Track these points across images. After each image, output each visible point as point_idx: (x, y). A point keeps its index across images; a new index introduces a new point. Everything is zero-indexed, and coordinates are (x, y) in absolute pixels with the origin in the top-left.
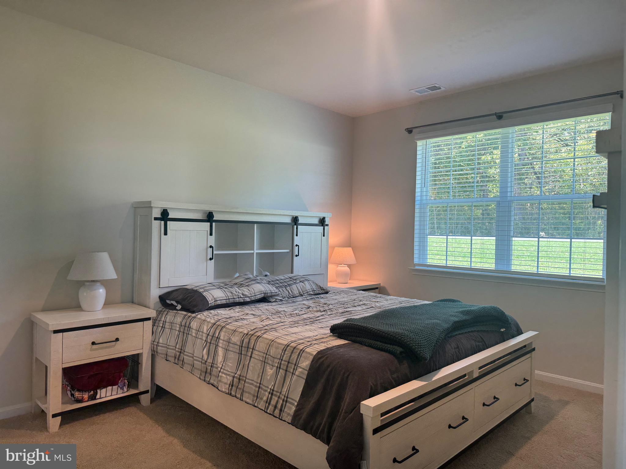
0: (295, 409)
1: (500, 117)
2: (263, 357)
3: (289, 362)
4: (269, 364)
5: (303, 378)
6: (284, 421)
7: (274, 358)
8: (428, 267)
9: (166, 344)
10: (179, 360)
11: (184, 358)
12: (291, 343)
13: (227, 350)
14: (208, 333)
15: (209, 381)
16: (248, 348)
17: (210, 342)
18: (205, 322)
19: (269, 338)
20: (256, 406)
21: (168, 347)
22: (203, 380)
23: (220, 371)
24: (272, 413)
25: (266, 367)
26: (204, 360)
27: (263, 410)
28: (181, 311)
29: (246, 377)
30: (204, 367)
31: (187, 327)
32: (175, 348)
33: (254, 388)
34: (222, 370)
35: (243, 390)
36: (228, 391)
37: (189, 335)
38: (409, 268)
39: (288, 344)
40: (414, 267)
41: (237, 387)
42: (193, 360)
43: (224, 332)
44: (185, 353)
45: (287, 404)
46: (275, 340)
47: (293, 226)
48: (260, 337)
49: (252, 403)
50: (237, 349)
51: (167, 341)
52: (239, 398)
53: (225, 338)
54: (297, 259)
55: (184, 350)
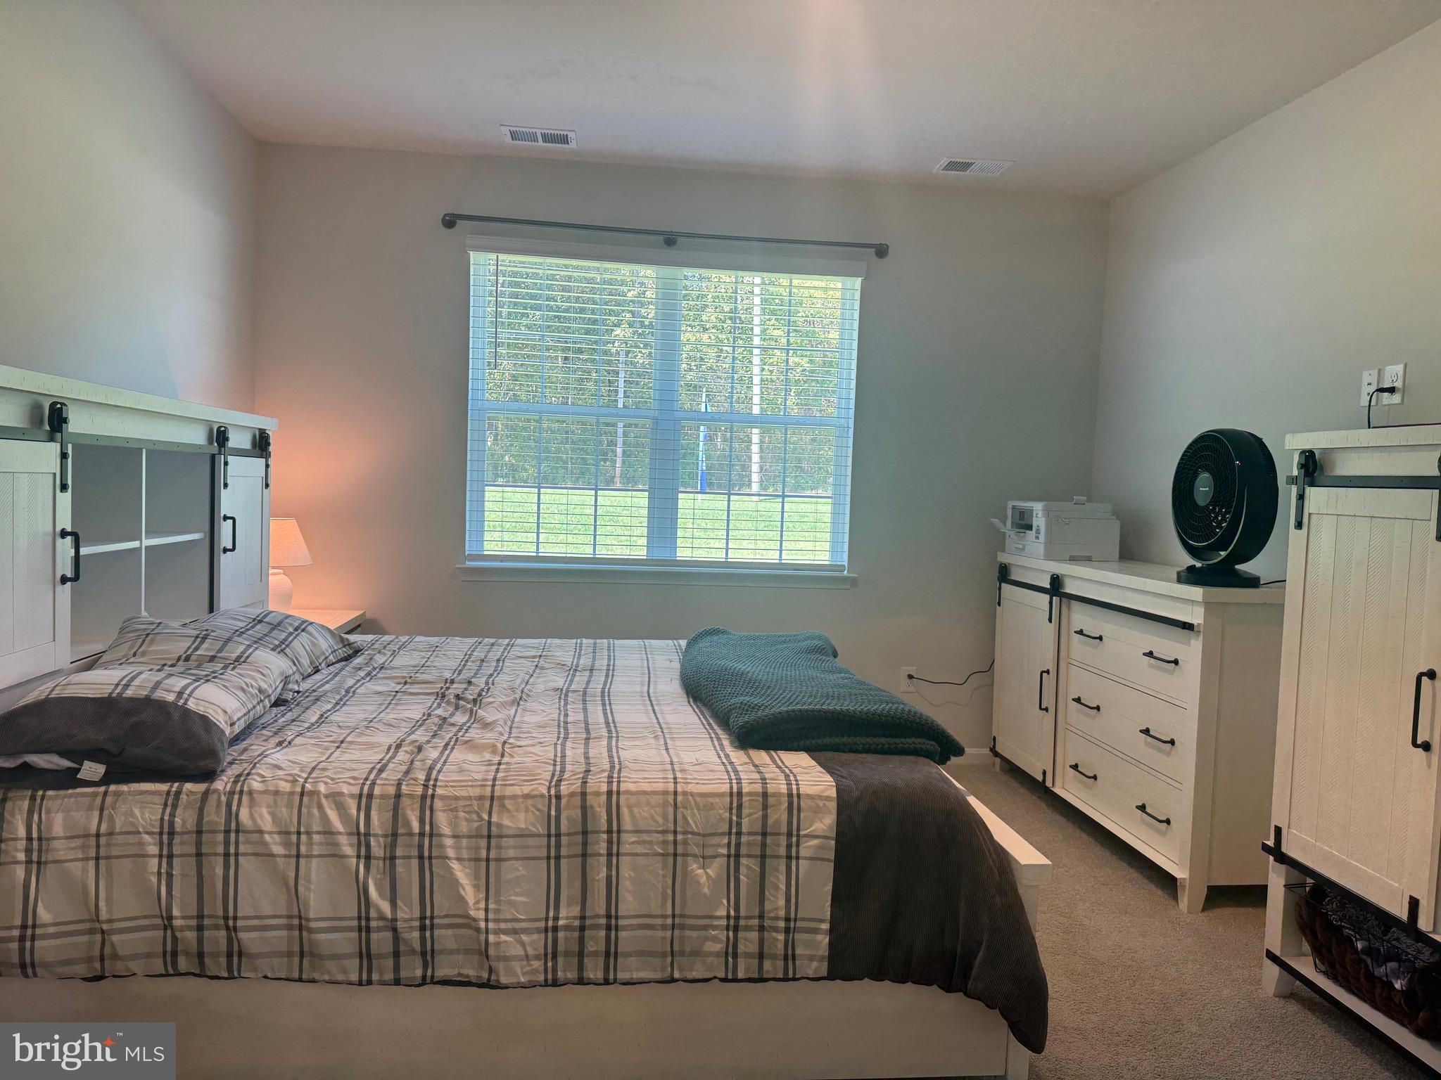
0: (827, 939)
1: (670, 240)
2: (665, 842)
3: (764, 834)
4: (695, 856)
5: (829, 860)
6: (803, 978)
7: (704, 836)
8: (501, 562)
9: (91, 921)
10: (201, 955)
11: (239, 942)
12: (739, 785)
13: (488, 860)
14: (362, 829)
15: (424, 977)
16: (585, 833)
17: (388, 855)
18: (316, 796)
19: (652, 789)
20: (677, 980)
21: (105, 927)
22: (385, 981)
23: (487, 929)
24: (756, 976)
25: (685, 865)
26: (382, 917)
27: (722, 980)
28: (118, 782)
29: (609, 917)
30: (381, 940)
31: (220, 832)
32: (158, 921)
33: (660, 933)
34: (491, 925)
35: (607, 954)
36: (541, 978)
37: (244, 854)
38: (457, 566)
39: (735, 790)
40: (467, 563)
41: (581, 954)
42: (305, 934)
43: (444, 811)
44: (240, 923)
45: (797, 936)
46: (679, 789)
47: (213, 457)
48: (618, 793)
49: (660, 977)
50: (538, 847)
51: (93, 908)
52: (602, 982)
53: (464, 828)
54: (225, 560)
55: (231, 914)
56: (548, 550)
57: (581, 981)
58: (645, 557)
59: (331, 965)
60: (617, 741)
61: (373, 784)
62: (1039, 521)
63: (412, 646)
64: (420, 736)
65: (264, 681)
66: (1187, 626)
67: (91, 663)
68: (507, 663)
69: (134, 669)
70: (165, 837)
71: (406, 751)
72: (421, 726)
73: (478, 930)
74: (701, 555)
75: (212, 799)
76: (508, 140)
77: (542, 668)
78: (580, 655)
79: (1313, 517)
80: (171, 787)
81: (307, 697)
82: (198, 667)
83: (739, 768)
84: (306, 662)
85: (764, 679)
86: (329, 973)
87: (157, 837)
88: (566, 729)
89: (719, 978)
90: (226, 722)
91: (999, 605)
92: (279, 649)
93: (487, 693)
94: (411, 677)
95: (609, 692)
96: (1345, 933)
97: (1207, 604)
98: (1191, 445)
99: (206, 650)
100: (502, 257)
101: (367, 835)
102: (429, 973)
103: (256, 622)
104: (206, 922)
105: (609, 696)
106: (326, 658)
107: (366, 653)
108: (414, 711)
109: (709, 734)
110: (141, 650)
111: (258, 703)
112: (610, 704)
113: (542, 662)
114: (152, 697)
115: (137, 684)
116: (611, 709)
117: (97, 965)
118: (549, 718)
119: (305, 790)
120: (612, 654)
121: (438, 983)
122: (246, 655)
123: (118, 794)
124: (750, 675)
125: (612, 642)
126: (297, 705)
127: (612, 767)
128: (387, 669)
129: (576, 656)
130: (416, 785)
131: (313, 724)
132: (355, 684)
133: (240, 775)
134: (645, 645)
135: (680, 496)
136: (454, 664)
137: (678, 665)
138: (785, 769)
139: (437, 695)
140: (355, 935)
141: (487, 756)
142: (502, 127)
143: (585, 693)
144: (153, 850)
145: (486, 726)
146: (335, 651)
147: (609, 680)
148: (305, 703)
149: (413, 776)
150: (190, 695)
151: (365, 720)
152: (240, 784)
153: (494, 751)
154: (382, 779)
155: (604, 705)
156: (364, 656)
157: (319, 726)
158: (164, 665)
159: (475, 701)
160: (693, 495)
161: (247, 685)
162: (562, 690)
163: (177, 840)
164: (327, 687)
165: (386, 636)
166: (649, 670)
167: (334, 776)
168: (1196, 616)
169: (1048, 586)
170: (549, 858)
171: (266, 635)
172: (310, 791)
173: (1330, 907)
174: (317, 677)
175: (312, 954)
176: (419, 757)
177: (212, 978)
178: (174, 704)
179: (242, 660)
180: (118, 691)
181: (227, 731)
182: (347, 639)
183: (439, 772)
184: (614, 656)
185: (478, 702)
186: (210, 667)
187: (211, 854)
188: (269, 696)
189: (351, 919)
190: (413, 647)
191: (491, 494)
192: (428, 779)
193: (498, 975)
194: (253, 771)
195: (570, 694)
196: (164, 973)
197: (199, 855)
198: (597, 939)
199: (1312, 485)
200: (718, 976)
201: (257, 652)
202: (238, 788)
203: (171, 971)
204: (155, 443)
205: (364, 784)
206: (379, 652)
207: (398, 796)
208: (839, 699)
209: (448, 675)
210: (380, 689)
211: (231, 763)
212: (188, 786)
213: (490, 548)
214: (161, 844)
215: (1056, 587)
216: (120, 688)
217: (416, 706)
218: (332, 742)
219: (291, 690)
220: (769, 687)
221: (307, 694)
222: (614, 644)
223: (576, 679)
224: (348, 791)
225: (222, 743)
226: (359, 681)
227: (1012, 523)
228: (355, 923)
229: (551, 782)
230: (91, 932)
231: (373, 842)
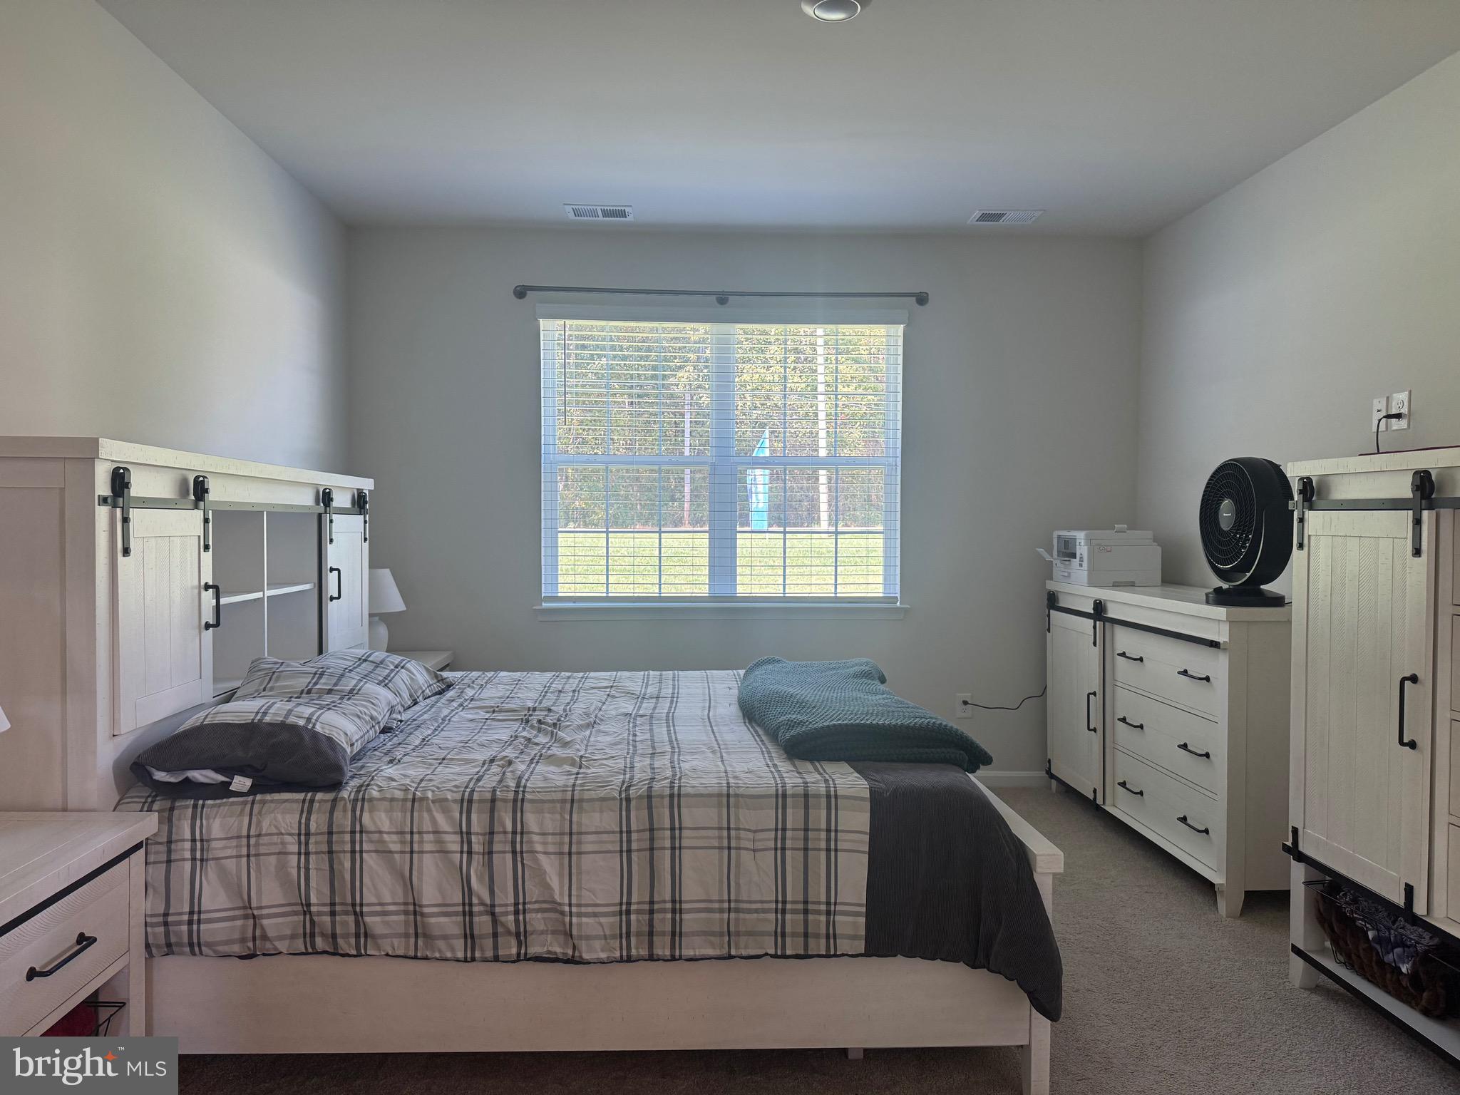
0: (864, 921)
1: (722, 299)
2: (720, 837)
3: (806, 830)
4: (747, 849)
6: (843, 955)
7: (755, 832)
8: (574, 602)
9: (244, 908)
10: (334, 936)
11: (364, 924)
12: (784, 788)
13: (570, 853)
14: (464, 829)
15: (519, 954)
16: (652, 830)
17: (486, 850)
18: (425, 802)
19: (708, 792)
20: (734, 957)
21: (256, 912)
22: (486, 958)
23: (571, 912)
24: (802, 952)
25: (738, 857)
26: (482, 904)
27: (772, 956)
28: (262, 793)
29: (673, 901)
30: (482, 923)
31: (347, 832)
32: (299, 908)
33: (717, 916)
34: (574, 909)
35: (673, 934)
36: (618, 954)
37: (368, 852)
38: (534, 608)
39: (780, 792)
40: (543, 604)
41: (651, 934)
42: (419, 918)
43: (533, 813)
44: (365, 909)
45: (838, 918)
46: (731, 792)
47: (320, 515)
48: (679, 795)
49: (719, 953)
50: (613, 843)
51: (246, 897)
52: (669, 958)
53: (550, 827)
54: (332, 608)
55: (358, 901)
56: (616, 591)
57: (651, 958)
58: (707, 595)
59: (441, 944)
60: (679, 755)
61: (472, 791)
62: (1082, 550)
63: (497, 680)
64: (510, 753)
65: (375, 710)
66: (1214, 645)
67: (229, 697)
68: (582, 694)
69: (267, 701)
70: (303, 838)
71: (498, 765)
72: (510, 745)
73: (562, 913)
74: (758, 591)
75: (340, 805)
76: (571, 216)
77: (614, 697)
78: (647, 686)
79: (1312, 538)
80: (306, 796)
81: (409, 725)
82: (319, 698)
83: (785, 775)
84: (406, 695)
85: (811, 700)
86: (440, 951)
87: (296, 838)
88: (635, 746)
89: (770, 955)
90: (347, 743)
91: (1049, 632)
92: (383, 684)
93: (565, 718)
94: (498, 707)
95: (673, 716)
96: (1357, 924)
97: (1232, 622)
98: (1214, 473)
99: (324, 684)
100: (568, 322)
101: (469, 833)
102: (523, 951)
103: (361, 661)
104: (338, 908)
105: (673, 719)
106: (423, 692)
107: (457, 687)
108: (504, 733)
109: (761, 748)
110: (269, 685)
111: (371, 728)
112: (674, 726)
113: (613, 692)
114: (287, 723)
115: (273, 712)
116: (674, 730)
117: (251, 944)
118: (620, 737)
119: (416, 797)
120: (676, 683)
121: (529, 959)
122: (358, 688)
123: (263, 802)
124: (798, 697)
125: (676, 673)
126: (401, 732)
127: (674, 775)
128: (476, 700)
129: (644, 687)
130: (508, 791)
131: (416, 746)
132: (450, 713)
133: (361, 786)
134: (707, 675)
135: (739, 536)
136: (534, 695)
137: (735, 692)
138: (826, 775)
139: (522, 721)
140: (460, 919)
141: (567, 768)
142: (566, 206)
143: (652, 717)
144: (295, 848)
145: (565, 744)
146: (430, 686)
147: (674, 706)
148: (408, 730)
149: (504, 784)
150: (317, 720)
151: (461, 742)
152: (361, 793)
153: (573, 764)
154: (479, 787)
155: (668, 726)
156: (454, 691)
157: (422, 748)
158: (291, 697)
159: (555, 725)
160: (750, 534)
161: (361, 712)
162: (631, 714)
163: (312, 840)
164: (426, 716)
165: (474, 673)
166: (710, 697)
167: (440, 786)
168: (1222, 636)
169: (1092, 612)
170: (621, 851)
171: (371, 672)
172: (421, 798)
173: (1343, 900)
174: (416, 708)
175: (425, 936)
176: (510, 769)
177: (343, 955)
178: (305, 727)
179: (355, 692)
180: (258, 717)
181: (348, 750)
182: (441, 675)
183: (527, 780)
184: (678, 685)
185: (558, 726)
186: (329, 699)
187: (340, 852)
188: (379, 723)
189: (457, 905)
190: (498, 682)
191: (563, 540)
192: (518, 786)
193: (580, 952)
194: (372, 783)
195: (638, 719)
196: (304, 951)
197: (330, 852)
198: (663, 922)
199: (1311, 509)
200: (769, 953)
201: (367, 685)
202: (360, 796)
203: (310, 950)
204: (273, 506)
205: (464, 791)
206: (469, 686)
207: (493, 800)
208: (877, 715)
209: (530, 704)
210: (471, 717)
211: (352, 777)
212: (319, 796)
213: (564, 590)
214: (300, 843)
215: (1099, 611)
216: (260, 715)
217: (505, 730)
218: (434, 759)
219: (395, 719)
220: (814, 707)
221: (409, 723)
222: (678, 675)
223: (644, 705)
224: (451, 796)
225: (345, 760)
226: (453, 710)
227: (1058, 552)
228: (460, 909)
229: (621, 788)
230: (246, 917)
231: (474, 838)
